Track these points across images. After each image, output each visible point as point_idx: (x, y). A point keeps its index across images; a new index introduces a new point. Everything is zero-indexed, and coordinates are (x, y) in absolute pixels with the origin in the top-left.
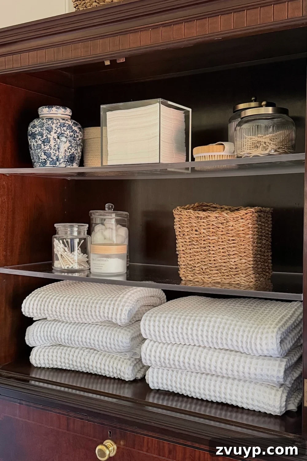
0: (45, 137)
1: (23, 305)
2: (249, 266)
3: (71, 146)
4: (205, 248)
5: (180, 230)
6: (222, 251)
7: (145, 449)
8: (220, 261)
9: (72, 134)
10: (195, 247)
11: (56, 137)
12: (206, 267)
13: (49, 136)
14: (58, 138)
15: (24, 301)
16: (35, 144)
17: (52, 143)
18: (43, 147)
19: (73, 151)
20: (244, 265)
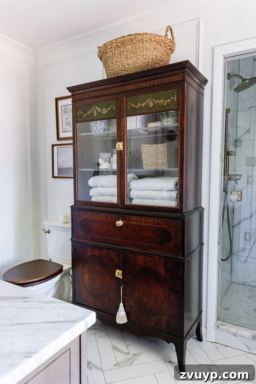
1: (89, 182)
2: (166, 162)
3: (105, 125)
4: (151, 157)
5: (143, 152)
7: (132, 221)
10: (148, 157)
12: (152, 164)
13: (98, 122)
17: (99, 124)
18: (95, 125)
19: (105, 127)
20: (164, 162)
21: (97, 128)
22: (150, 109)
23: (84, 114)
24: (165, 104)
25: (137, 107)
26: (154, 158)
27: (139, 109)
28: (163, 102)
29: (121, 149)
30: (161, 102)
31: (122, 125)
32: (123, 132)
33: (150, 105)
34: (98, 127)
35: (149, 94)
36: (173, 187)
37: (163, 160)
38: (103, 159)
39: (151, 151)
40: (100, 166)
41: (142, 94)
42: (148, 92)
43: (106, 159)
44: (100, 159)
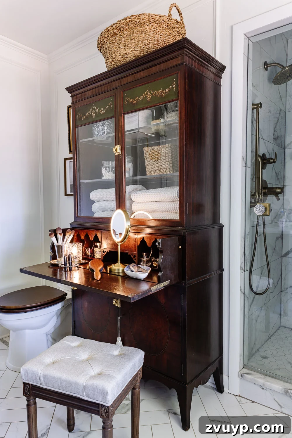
0: (97, 125)
1: (90, 195)
5: (146, 156)
6: (160, 162)
8: (160, 166)
10: (151, 162)
11: (101, 125)
12: (155, 170)
13: (99, 125)
14: (102, 125)
15: (91, 193)
16: (94, 129)
17: (100, 127)
18: (97, 129)
19: (109, 131)
20: (169, 167)
21: (99, 133)
22: (148, 102)
23: (82, 117)
24: (163, 95)
25: (134, 101)
26: (157, 163)
27: (137, 103)
28: (161, 93)
29: (119, 153)
30: (159, 93)
31: (120, 125)
32: (120, 133)
33: (148, 98)
34: (100, 131)
35: (147, 85)
36: (177, 195)
37: (167, 164)
38: (106, 168)
39: (153, 154)
40: (103, 176)
41: (139, 86)
42: (146, 83)
43: (109, 168)
44: (102, 168)
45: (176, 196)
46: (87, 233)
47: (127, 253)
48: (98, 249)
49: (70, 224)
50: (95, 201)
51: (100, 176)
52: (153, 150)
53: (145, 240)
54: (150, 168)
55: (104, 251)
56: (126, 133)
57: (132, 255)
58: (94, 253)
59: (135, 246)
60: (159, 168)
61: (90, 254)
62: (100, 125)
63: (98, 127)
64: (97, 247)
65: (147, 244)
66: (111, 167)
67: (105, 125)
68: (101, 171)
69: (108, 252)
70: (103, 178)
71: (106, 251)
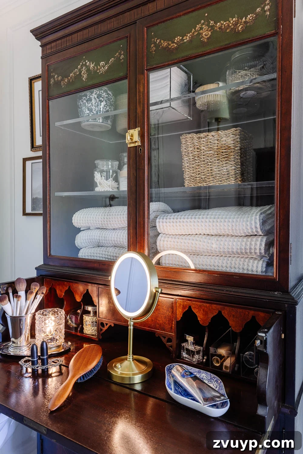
0: (88, 97)
1: (73, 218)
2: (238, 172)
3: (106, 104)
4: (204, 161)
5: (185, 150)
6: (217, 162)
8: (216, 170)
9: (107, 96)
10: (197, 161)
11: (96, 97)
12: (204, 177)
13: (91, 96)
14: (98, 98)
15: (74, 215)
16: (82, 103)
17: (93, 101)
18: (87, 104)
19: (108, 108)
20: (234, 171)
21: (91, 110)
22: (203, 44)
23: (62, 80)
24: (240, 27)
25: (172, 45)
26: (210, 164)
27: (176, 48)
28: (236, 24)
29: (137, 144)
30: (231, 25)
31: (139, 92)
32: (140, 106)
33: (203, 37)
34: (93, 107)
35: (201, 11)
36: (258, 226)
37: (231, 165)
38: (102, 172)
39: (203, 148)
40: (97, 186)
41: (184, 14)
42: (199, 6)
43: (108, 172)
44: (96, 173)
45: (256, 227)
46: (69, 287)
47: (153, 333)
48: (90, 318)
49: (36, 268)
50: (81, 229)
51: (91, 185)
52: (203, 139)
53: (195, 311)
54: (193, 173)
55: (104, 323)
56: (151, 108)
57: (165, 338)
58: (83, 325)
59: (170, 320)
60: (213, 173)
61: (74, 325)
62: (93, 97)
63: (90, 100)
64: (88, 312)
65: (199, 319)
66: (111, 172)
67: (103, 98)
68: (93, 177)
69: (113, 325)
70: (97, 189)
71: (107, 324)
